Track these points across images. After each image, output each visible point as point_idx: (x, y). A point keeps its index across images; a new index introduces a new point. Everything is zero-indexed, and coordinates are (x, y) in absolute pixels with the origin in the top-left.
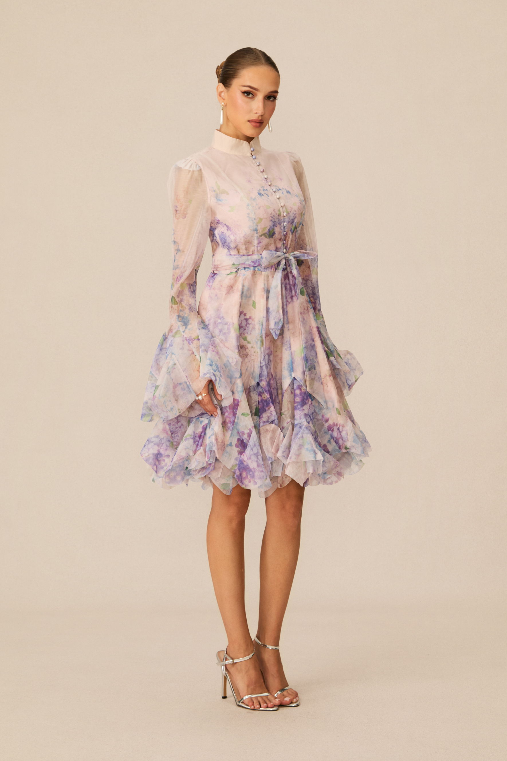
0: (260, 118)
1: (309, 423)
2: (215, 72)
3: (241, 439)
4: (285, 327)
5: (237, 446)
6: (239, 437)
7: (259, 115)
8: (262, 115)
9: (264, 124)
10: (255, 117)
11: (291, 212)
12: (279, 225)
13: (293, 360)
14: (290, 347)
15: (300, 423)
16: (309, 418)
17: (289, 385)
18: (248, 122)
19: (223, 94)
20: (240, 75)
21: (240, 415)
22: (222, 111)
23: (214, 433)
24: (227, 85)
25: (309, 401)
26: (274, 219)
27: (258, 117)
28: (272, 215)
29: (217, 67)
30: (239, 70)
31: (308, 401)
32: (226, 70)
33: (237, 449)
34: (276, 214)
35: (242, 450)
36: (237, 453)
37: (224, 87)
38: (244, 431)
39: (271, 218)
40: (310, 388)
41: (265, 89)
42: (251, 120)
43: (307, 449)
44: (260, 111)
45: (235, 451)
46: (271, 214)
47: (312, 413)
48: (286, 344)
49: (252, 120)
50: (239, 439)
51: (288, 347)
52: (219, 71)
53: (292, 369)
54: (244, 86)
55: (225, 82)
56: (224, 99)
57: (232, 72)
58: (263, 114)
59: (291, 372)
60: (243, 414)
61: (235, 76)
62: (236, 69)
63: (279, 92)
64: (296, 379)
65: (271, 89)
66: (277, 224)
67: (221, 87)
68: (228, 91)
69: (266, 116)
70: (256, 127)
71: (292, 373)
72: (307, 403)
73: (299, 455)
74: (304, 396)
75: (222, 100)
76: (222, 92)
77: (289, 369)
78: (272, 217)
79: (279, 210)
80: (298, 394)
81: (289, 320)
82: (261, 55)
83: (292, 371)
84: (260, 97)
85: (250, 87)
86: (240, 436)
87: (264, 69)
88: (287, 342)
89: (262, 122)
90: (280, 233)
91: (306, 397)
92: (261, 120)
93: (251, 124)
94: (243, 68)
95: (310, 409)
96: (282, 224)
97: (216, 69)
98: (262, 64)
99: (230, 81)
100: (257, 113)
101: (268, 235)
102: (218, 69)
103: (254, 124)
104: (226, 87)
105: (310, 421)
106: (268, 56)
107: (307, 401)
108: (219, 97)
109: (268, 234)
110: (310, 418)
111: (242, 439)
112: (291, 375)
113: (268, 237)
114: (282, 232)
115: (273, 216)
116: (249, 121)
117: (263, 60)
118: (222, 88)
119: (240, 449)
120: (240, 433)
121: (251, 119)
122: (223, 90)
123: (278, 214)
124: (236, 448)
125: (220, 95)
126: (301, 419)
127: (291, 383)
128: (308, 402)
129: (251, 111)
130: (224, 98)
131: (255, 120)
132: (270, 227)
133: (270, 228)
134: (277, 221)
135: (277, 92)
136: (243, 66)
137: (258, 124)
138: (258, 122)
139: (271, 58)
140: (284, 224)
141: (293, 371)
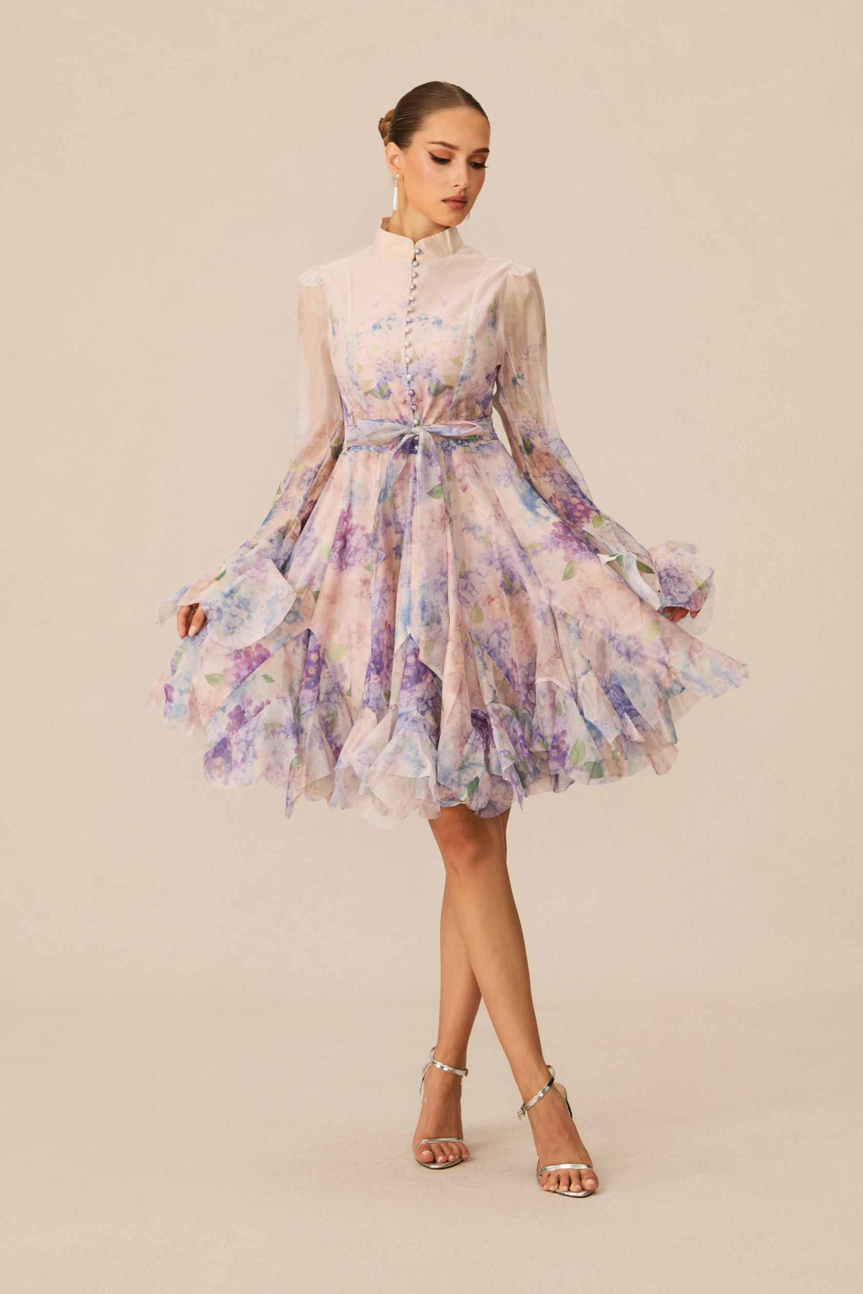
0: (463, 194)
1: (423, 713)
2: (378, 128)
3: (242, 709)
4: (404, 548)
5: (230, 715)
6: (241, 705)
7: (461, 188)
8: (465, 189)
9: (468, 204)
10: (453, 192)
11: (423, 356)
12: (398, 379)
13: (411, 606)
14: (409, 583)
15: (407, 713)
16: (424, 704)
17: (402, 646)
18: (443, 203)
19: (396, 161)
20: (426, 124)
21: (261, 674)
22: (396, 188)
23: (189, 688)
24: (404, 144)
25: (428, 678)
26: (386, 368)
27: (460, 193)
28: (380, 362)
29: (379, 120)
30: (422, 116)
31: (426, 677)
32: (399, 119)
33: (228, 720)
34: (390, 359)
35: (236, 726)
36: (225, 727)
37: (398, 149)
38: (253, 699)
39: (378, 366)
40: (424, 655)
41: (467, 145)
42: (447, 198)
43: (408, 758)
44: (462, 183)
45: (224, 721)
46: (379, 359)
47: (431, 697)
48: (402, 576)
49: (450, 198)
50: (238, 707)
51: (405, 583)
52: (384, 126)
53: (408, 621)
54: (433, 143)
55: (400, 140)
56: (399, 169)
57: (412, 121)
58: (467, 186)
59: (406, 625)
60: (266, 677)
61: (418, 128)
62: (417, 116)
63: (490, 149)
64: (412, 638)
65: (477, 145)
66: (394, 376)
67: (392, 149)
68: (406, 154)
69: (471, 191)
70: (456, 209)
71: (408, 627)
72: (423, 680)
73: (391, 763)
74: (420, 668)
75: (396, 169)
76: (395, 156)
77: (403, 619)
78: (379, 364)
79: (398, 353)
80: (410, 664)
81: (413, 538)
82: (456, 91)
83: (407, 623)
84: (460, 160)
85: (443, 144)
86: (243, 704)
87: (464, 112)
88: (404, 574)
89: (465, 200)
90: (401, 392)
91: (424, 669)
92: (464, 197)
93: (449, 206)
94: (430, 113)
95: (427, 690)
96: (404, 378)
97: (379, 123)
98: (460, 105)
99: (410, 136)
100: (456, 186)
101: (378, 393)
102: (382, 123)
103: (453, 204)
104: (403, 147)
105: (426, 710)
106: (467, 93)
107: (423, 677)
108: (390, 165)
109: (379, 391)
110: (426, 705)
111: (244, 710)
112: (406, 629)
113: (380, 397)
114: (406, 390)
115: (383, 362)
116: (444, 201)
117: (461, 99)
118: (395, 150)
119: (233, 723)
120: (245, 699)
121: (448, 196)
122: (396, 154)
123: (393, 360)
124: (228, 718)
125: (392, 162)
126: (409, 707)
127: (404, 642)
128: (426, 679)
129: (446, 184)
130: (398, 166)
131: (453, 197)
132: (379, 380)
133: (379, 382)
134: (392, 370)
135: (486, 150)
136: (430, 110)
137: (459, 205)
138: (459, 200)
139: (472, 96)
140: (406, 376)
141: (409, 623)
